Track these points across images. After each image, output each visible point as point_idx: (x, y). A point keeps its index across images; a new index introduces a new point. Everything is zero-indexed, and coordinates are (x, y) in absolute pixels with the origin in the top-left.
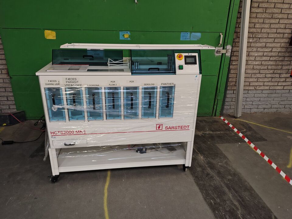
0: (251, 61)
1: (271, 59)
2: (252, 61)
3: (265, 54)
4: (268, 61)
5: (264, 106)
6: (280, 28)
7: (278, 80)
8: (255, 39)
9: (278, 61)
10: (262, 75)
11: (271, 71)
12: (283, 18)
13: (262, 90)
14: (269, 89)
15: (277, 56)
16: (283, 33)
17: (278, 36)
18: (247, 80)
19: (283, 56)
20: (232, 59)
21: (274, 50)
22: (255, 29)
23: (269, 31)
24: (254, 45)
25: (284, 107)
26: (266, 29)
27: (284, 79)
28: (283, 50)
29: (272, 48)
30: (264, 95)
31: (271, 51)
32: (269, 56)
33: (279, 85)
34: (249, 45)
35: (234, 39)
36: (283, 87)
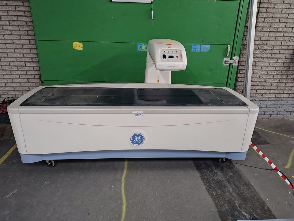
0: (257, 71)
1: (277, 69)
2: (259, 71)
3: (271, 64)
4: (274, 70)
5: (271, 113)
6: (285, 41)
7: (284, 88)
8: (261, 51)
9: (284, 71)
10: (268, 83)
11: (277, 80)
12: (288, 32)
13: (268, 97)
14: (276, 97)
15: (282, 66)
16: (287, 45)
17: (283, 48)
18: (254, 88)
19: (288, 67)
20: (239, 68)
21: (279, 60)
22: (261, 42)
23: (274, 43)
24: (260, 56)
25: (289, 114)
26: (272, 42)
27: (289, 88)
28: (288, 61)
29: (278, 58)
30: (270, 102)
31: (277, 62)
32: (274, 66)
33: (284, 93)
34: (255, 56)
35: (241, 51)
36: (288, 95)
